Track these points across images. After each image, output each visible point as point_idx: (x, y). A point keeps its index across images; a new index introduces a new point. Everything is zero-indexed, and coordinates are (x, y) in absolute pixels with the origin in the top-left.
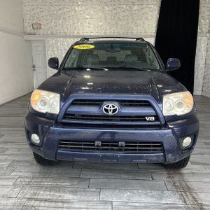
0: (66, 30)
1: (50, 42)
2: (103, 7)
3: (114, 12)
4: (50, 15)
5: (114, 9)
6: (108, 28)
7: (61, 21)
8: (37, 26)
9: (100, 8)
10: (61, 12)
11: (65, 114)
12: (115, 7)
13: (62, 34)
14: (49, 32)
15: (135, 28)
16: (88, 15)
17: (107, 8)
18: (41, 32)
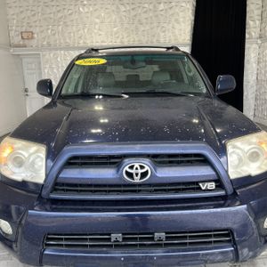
0: (68, 40)
1: (47, 57)
2: (118, 8)
3: (133, 13)
4: (45, 19)
5: (133, 9)
6: (125, 36)
7: (60, 27)
8: (28, 36)
9: (114, 8)
10: (60, 15)
11: (56, 184)
12: (134, 6)
13: (63, 45)
14: (45, 43)
15: (162, 34)
16: (97, 18)
17: (123, 9)
18: (34, 42)
